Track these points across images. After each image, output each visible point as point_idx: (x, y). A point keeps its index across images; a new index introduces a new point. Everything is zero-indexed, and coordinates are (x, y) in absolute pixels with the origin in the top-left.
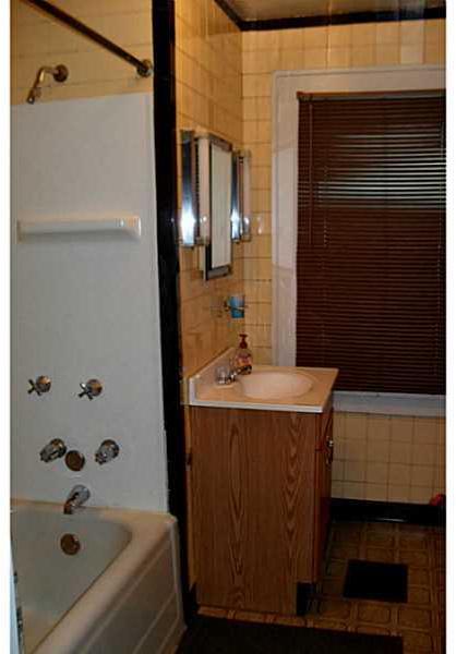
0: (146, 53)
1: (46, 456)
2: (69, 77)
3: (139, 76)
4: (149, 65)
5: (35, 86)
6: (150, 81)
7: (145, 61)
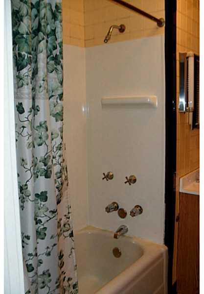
0: (161, 15)
1: (108, 210)
2: (126, 30)
3: (158, 27)
4: (162, 21)
5: (108, 34)
6: (163, 29)
7: (161, 19)
